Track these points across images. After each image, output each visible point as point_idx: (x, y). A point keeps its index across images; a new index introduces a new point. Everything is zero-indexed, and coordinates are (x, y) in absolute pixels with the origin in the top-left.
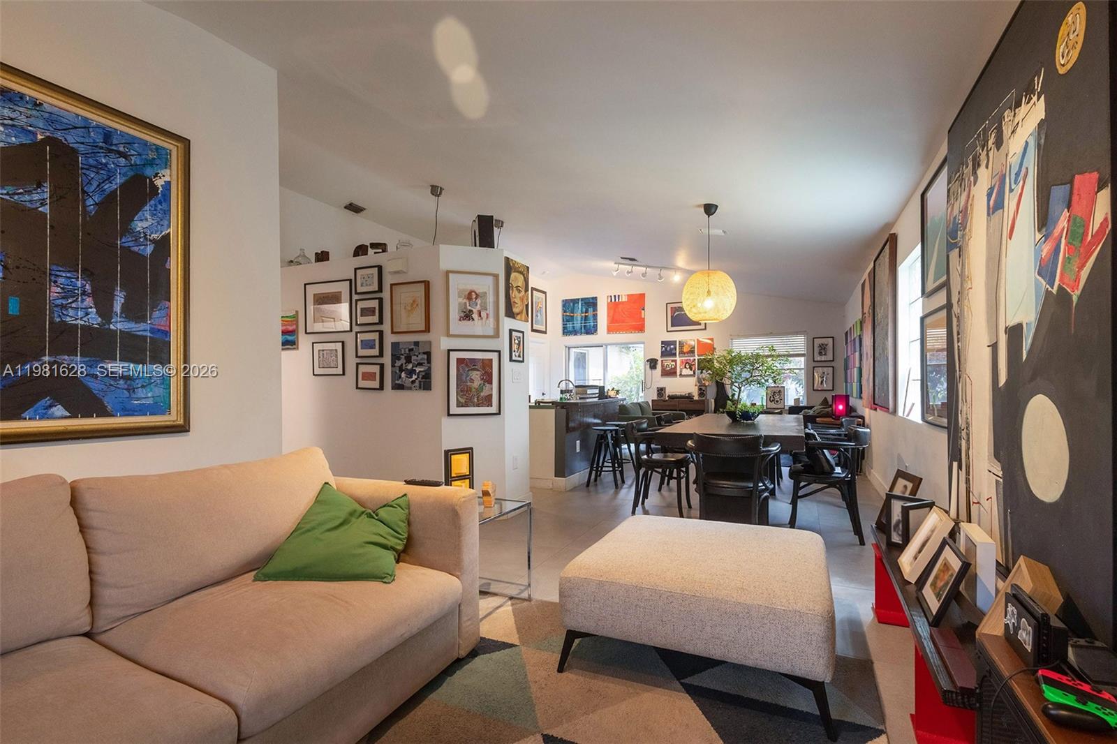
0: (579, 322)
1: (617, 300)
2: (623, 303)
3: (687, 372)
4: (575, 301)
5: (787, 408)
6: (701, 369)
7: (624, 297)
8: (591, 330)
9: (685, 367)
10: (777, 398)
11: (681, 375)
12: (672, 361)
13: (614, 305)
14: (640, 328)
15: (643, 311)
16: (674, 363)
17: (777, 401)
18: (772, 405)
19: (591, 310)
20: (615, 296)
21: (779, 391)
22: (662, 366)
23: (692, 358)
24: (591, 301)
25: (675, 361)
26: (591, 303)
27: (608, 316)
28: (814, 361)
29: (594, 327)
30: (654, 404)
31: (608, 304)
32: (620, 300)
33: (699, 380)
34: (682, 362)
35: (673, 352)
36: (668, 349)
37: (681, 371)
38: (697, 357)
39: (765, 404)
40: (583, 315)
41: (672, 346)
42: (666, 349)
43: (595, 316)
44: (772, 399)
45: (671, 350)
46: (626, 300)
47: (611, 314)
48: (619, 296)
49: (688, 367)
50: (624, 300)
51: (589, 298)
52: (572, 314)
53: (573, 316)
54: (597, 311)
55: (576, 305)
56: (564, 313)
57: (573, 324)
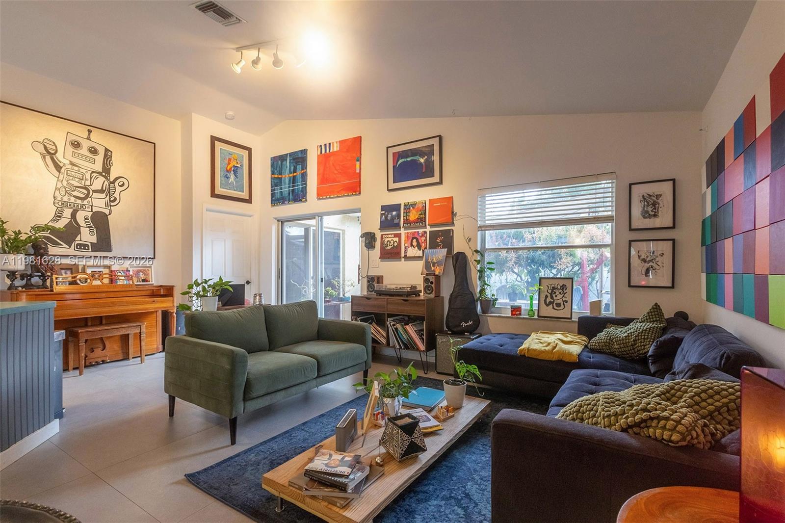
0: (287, 186)
1: (328, 151)
2: (334, 153)
3: (413, 252)
4: (282, 158)
5: (575, 318)
6: (433, 245)
7: (335, 145)
8: (298, 196)
9: (412, 245)
10: (558, 298)
11: (405, 256)
12: (396, 235)
13: (325, 158)
14: (355, 188)
15: (358, 163)
16: (397, 239)
17: (558, 305)
18: (548, 311)
19: (299, 167)
20: (325, 145)
21: (563, 287)
22: (382, 243)
23: (421, 231)
24: (300, 155)
25: (398, 236)
26: (299, 159)
27: (318, 174)
28: (631, 229)
29: (302, 191)
30: (355, 302)
31: (318, 155)
32: (331, 151)
33: (427, 265)
34: (407, 237)
35: (396, 221)
36: (389, 217)
37: (406, 251)
38: (428, 229)
39: (535, 308)
40: (291, 175)
41: (394, 213)
42: (386, 218)
43: (304, 176)
44: (549, 299)
45: (393, 218)
46: (338, 149)
47: (321, 171)
48: (330, 144)
49: (415, 243)
50: (335, 150)
51: (298, 151)
52: (280, 176)
53: (281, 178)
54: (306, 168)
55: (284, 163)
56: (273, 176)
57: (281, 189)
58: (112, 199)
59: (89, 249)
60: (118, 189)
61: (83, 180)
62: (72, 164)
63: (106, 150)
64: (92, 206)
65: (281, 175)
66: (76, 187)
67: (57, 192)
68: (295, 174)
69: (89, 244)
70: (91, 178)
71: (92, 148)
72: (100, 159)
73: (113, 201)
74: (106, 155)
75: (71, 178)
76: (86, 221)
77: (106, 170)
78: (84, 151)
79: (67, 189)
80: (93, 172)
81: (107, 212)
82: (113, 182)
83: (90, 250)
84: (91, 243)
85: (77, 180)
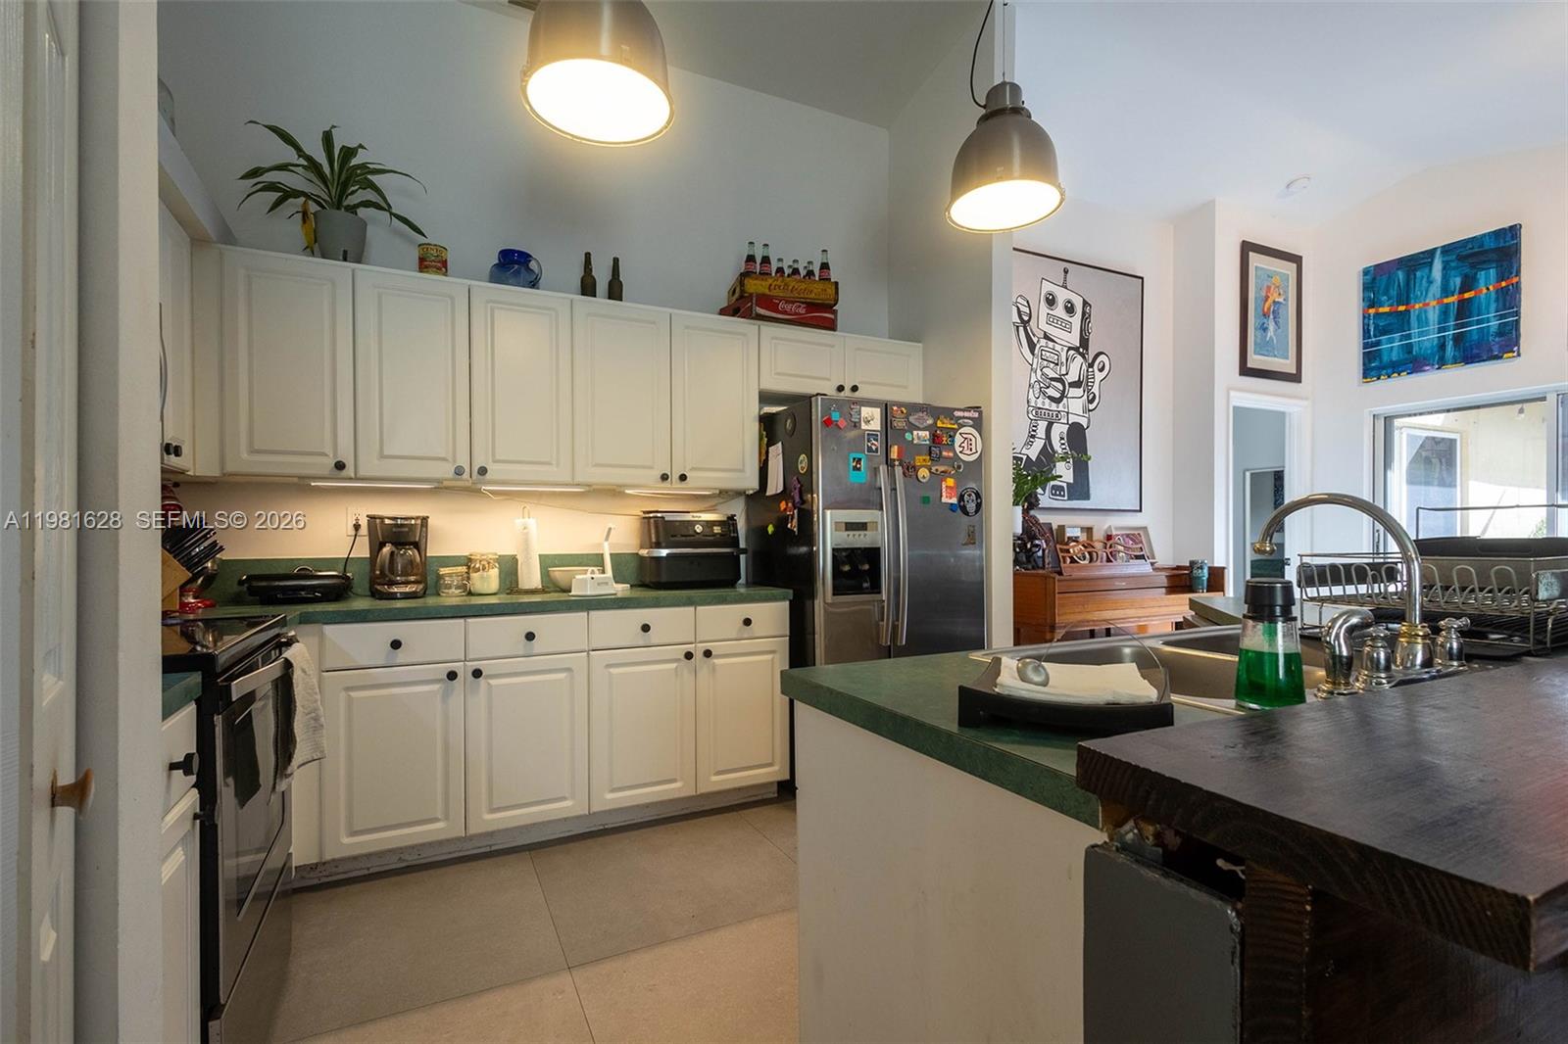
0: (1434, 327)
4: (1413, 262)
8: (1488, 346)
19: (1486, 276)
24: (1491, 245)
26: (1491, 253)
29: (1501, 333)
40: (1451, 299)
43: (1510, 295)
51: (1484, 235)
52: (1402, 308)
53: (1407, 311)
54: (1518, 273)
55: (1418, 274)
56: (1372, 311)
57: (1409, 337)
58: (1090, 398)
59: (1064, 496)
60: (1099, 376)
61: (1057, 364)
62: (1046, 337)
63: (1085, 303)
64: (1068, 413)
65: (1407, 304)
66: (1052, 379)
67: (1031, 390)
68: (1467, 295)
69: (1065, 485)
70: (1067, 360)
71: (1069, 302)
72: (1076, 320)
73: (1091, 402)
74: (1084, 313)
75: (1046, 362)
76: (1063, 442)
77: (1084, 342)
78: (1060, 311)
79: (1042, 385)
80: (1070, 349)
81: (1084, 422)
82: (1091, 365)
83: (1066, 498)
84: (1068, 483)
85: (1052, 365)
